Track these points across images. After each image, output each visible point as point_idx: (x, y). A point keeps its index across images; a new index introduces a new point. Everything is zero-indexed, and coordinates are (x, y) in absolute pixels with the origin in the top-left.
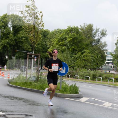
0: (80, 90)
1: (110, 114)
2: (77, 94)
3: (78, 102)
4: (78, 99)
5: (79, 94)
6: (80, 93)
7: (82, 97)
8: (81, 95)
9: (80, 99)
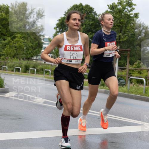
0: (6, 83)
1: (41, 112)
2: (2, 87)
3: (3, 97)
4: (2, 94)
5: (4, 87)
6: (6, 87)
7: (8, 92)
8: (7, 89)
9: (6, 94)
